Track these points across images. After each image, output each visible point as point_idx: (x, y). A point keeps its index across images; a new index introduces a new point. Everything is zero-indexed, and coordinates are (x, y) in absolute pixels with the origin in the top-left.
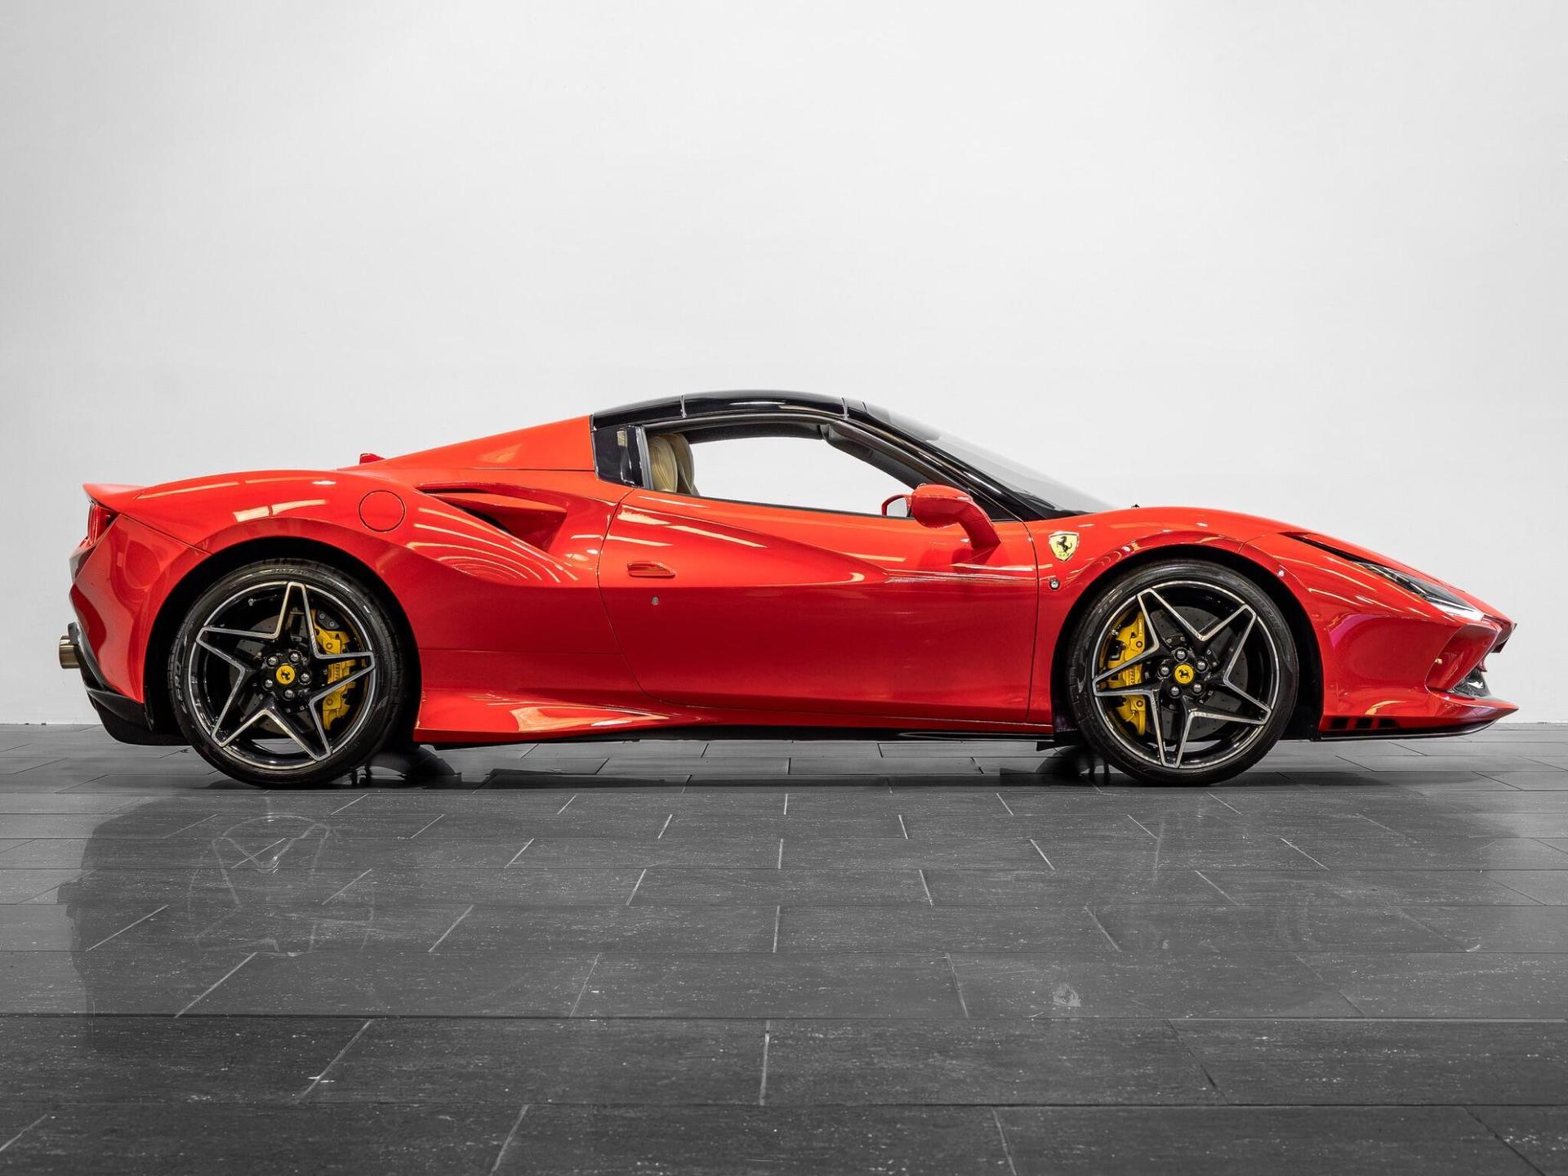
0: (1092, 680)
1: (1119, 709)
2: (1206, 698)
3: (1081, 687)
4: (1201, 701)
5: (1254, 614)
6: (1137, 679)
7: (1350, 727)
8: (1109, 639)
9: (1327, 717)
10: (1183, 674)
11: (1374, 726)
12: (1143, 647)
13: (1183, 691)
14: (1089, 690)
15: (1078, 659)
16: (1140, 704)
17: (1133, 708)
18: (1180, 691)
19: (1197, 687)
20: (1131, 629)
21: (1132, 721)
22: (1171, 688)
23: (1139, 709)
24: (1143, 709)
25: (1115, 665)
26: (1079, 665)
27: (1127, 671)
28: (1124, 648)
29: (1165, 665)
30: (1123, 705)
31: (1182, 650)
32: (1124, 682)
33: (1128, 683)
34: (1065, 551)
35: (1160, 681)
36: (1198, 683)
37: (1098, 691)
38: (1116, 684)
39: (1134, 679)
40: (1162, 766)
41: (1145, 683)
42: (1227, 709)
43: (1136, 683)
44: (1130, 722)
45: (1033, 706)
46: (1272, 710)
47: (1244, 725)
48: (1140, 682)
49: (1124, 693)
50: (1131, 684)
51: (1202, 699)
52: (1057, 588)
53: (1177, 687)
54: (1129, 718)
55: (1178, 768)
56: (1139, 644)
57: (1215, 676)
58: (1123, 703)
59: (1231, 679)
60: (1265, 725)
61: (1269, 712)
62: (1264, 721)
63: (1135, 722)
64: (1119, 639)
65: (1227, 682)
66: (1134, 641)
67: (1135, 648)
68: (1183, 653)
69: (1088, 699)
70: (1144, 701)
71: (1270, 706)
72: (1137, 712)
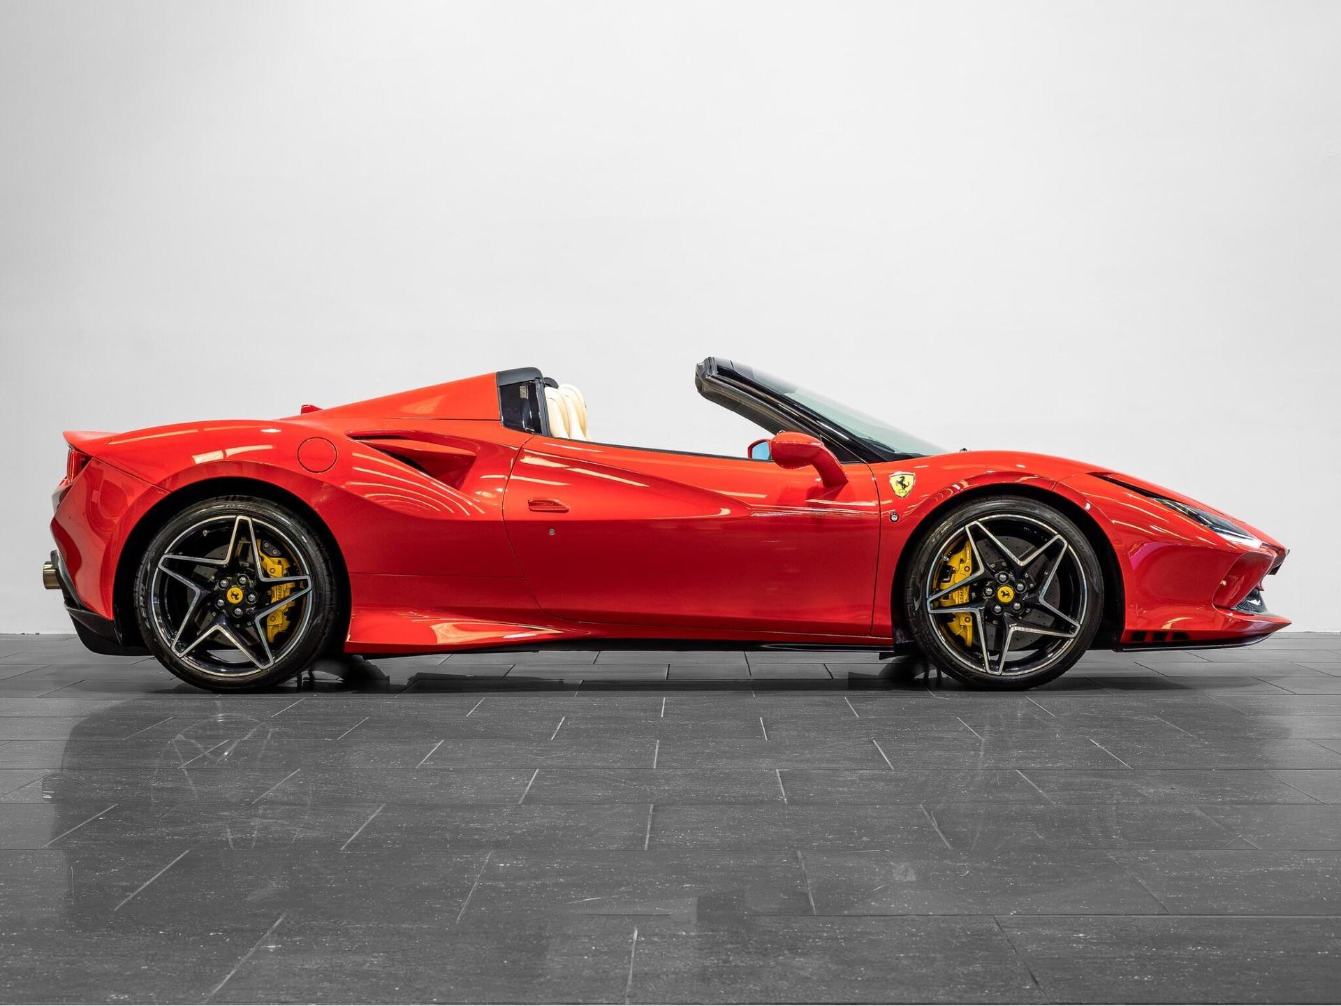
0: (926, 600)
1: (951, 624)
2: (1024, 615)
3: (917, 605)
4: (1020, 618)
5: (1065, 541)
6: (965, 598)
7: (1148, 639)
8: (941, 564)
9: (1129, 631)
11: (1168, 639)
12: (970, 571)
13: (1004, 609)
14: (924, 608)
15: (914, 580)
16: (967, 620)
17: (962, 624)
18: (1002, 609)
19: (1017, 605)
20: (960, 555)
21: (961, 635)
22: (994, 606)
23: (967, 624)
24: (970, 624)
25: (946, 587)
26: (914, 587)
27: (957, 592)
28: (954, 572)
29: (989, 587)
30: (954, 621)
31: (1004, 574)
32: (955, 601)
34: (904, 489)
35: (985, 600)
36: (1017, 602)
37: (932, 610)
38: (947, 603)
40: (987, 673)
41: (972, 602)
42: (1042, 624)
43: (965, 602)
44: (959, 635)
45: (876, 622)
46: (1081, 626)
47: (1057, 638)
48: (968, 601)
49: (954, 611)
50: (960, 603)
51: (1021, 616)
52: (897, 521)
53: (1000, 605)
54: (959, 632)
55: (1000, 675)
56: (967, 569)
57: (1032, 596)
58: (954, 619)
59: (1045, 599)
60: (1075, 638)
61: (1079, 627)
62: (1074, 635)
63: (963, 635)
64: (949, 564)
65: (1042, 601)
66: (962, 566)
67: (963, 572)
68: (1005, 576)
69: (923, 615)
70: (971, 618)
71: (1080, 622)
72: (965, 627)
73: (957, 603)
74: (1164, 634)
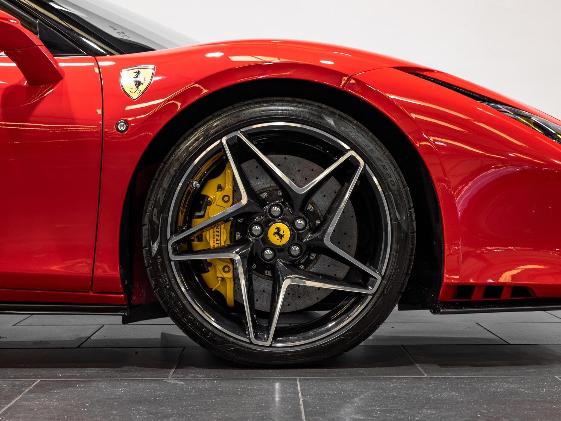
0: (167, 241)
1: (204, 275)
2: (308, 263)
3: (155, 247)
4: (302, 267)
5: (361, 161)
6: (224, 238)
7: (477, 296)
8: (189, 192)
9: (450, 286)
10: (278, 233)
11: (506, 296)
12: (231, 201)
13: (278, 254)
14: (165, 254)
15: (151, 216)
16: (226, 269)
17: (219, 275)
18: (275, 255)
19: (295, 249)
20: (218, 181)
21: (218, 290)
22: (265, 249)
23: (226, 275)
24: (230, 275)
25: (198, 224)
26: (151, 222)
27: (211, 231)
28: (210, 203)
29: (258, 224)
30: (209, 271)
31: (277, 205)
32: (209, 243)
33: (213, 244)
34: (137, 87)
35: (251, 242)
36: (296, 244)
37: (174, 254)
38: (198, 245)
39: (220, 240)
40: (251, 343)
41: (233, 244)
42: (333, 275)
43: (222, 244)
44: (216, 291)
45: (99, 272)
46: (383, 278)
47: (349, 295)
48: (228, 243)
49: (208, 257)
50: (216, 246)
51: (303, 264)
52: (125, 131)
53: (271, 249)
54: (216, 286)
55: (270, 346)
56: (226, 199)
57: (316, 235)
58: (209, 269)
59: (332, 240)
60: (374, 295)
61: (379, 278)
62: (371, 290)
63: (222, 290)
64: (204, 193)
65: (328, 242)
66: (220, 194)
67: (220, 202)
68: (278, 209)
69: (163, 264)
70: (231, 266)
71: (381, 273)
72: (223, 279)
73: (212, 246)
74: (498, 288)
